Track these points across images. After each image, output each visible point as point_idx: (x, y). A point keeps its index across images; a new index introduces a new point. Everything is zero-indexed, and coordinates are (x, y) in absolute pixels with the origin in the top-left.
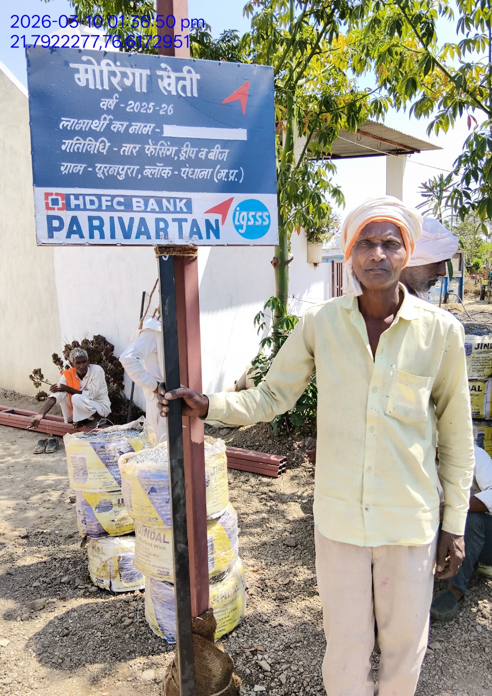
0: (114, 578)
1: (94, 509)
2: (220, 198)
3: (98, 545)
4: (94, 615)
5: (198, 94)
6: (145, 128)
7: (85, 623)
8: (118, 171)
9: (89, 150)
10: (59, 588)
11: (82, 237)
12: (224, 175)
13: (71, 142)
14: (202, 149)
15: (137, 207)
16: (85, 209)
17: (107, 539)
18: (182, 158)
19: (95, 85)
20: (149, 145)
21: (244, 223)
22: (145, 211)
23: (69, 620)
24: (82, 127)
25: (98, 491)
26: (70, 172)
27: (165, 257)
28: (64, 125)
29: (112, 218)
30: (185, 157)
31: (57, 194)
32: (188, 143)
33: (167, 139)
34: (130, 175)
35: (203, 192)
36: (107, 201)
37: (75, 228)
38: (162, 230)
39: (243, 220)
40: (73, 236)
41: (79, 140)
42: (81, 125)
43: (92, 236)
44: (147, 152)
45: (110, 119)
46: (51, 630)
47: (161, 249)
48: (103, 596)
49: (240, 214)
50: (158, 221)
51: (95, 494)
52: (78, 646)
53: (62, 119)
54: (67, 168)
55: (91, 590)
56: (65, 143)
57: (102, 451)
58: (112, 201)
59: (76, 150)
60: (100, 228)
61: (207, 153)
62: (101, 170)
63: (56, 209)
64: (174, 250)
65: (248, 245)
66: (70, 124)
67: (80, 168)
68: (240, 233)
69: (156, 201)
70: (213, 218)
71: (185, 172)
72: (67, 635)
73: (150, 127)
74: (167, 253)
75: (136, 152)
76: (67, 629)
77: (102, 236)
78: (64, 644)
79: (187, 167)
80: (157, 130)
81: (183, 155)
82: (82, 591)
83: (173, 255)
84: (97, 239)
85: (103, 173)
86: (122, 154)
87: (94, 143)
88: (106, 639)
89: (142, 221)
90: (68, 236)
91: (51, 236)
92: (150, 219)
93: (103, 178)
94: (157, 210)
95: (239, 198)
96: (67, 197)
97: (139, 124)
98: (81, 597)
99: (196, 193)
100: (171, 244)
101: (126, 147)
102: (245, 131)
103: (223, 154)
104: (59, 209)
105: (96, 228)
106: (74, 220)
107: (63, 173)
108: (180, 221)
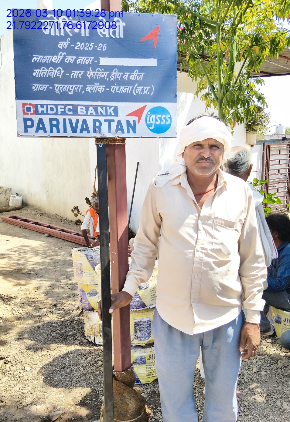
0: (97, 336)
1: (86, 294)
2: (137, 106)
3: (89, 315)
4: (82, 357)
5: (124, 35)
6: (87, 60)
7: (76, 362)
8: (69, 88)
9: (50, 75)
10: (66, 338)
11: (45, 131)
12: (140, 90)
13: (39, 70)
14: (125, 73)
15: (81, 112)
16: (47, 114)
17: (94, 312)
18: (112, 79)
19: (55, 33)
20: (90, 71)
21: (153, 123)
22: (86, 115)
23: (67, 358)
24: (46, 61)
25: (88, 284)
26: (38, 90)
27: (101, 145)
28: (35, 59)
29: (64, 120)
30: (114, 79)
31: (30, 104)
32: (116, 69)
33: (102, 67)
34: (77, 91)
35: (126, 102)
36: (61, 108)
37: (41, 126)
38: (97, 127)
39: (152, 121)
40: (39, 131)
41: (45, 69)
42: (46, 59)
43: (52, 131)
44: (88, 76)
45: (64, 55)
46: (55, 364)
47: (98, 140)
48: (90, 346)
49: (150, 117)
50: (94, 121)
51: (87, 285)
52: (69, 376)
53: (34, 56)
54: (36, 87)
55: (83, 341)
56: (35, 71)
57: (92, 260)
58: (65, 108)
59: (42, 76)
60: (57, 126)
61: (129, 76)
62: (58, 88)
63: (29, 114)
64: (106, 141)
65: (156, 137)
66: (39, 59)
67: (44, 87)
68: (150, 129)
69: (94, 108)
70: (131, 119)
71: (114, 89)
72: (64, 368)
73: (91, 59)
74: (102, 142)
75: (81, 76)
76: (65, 364)
77: (58, 131)
78: (61, 373)
79: (115, 85)
80: (95, 61)
81: (112, 77)
82: (79, 342)
83: (106, 143)
84: (55, 133)
85: (59, 90)
86: (72, 77)
87: (54, 71)
88: (86, 373)
89: (84, 121)
90: (37, 131)
91: (26, 131)
92: (90, 121)
93: (59, 93)
94: (94, 114)
95: (150, 105)
96: (36, 106)
97: (83, 58)
98: (78, 345)
99: (120, 103)
100: (103, 136)
101: (74, 73)
102: (156, 60)
103: (140, 76)
104: (31, 114)
105: (55, 126)
106: (41, 121)
107: (34, 91)
108: (109, 122)
